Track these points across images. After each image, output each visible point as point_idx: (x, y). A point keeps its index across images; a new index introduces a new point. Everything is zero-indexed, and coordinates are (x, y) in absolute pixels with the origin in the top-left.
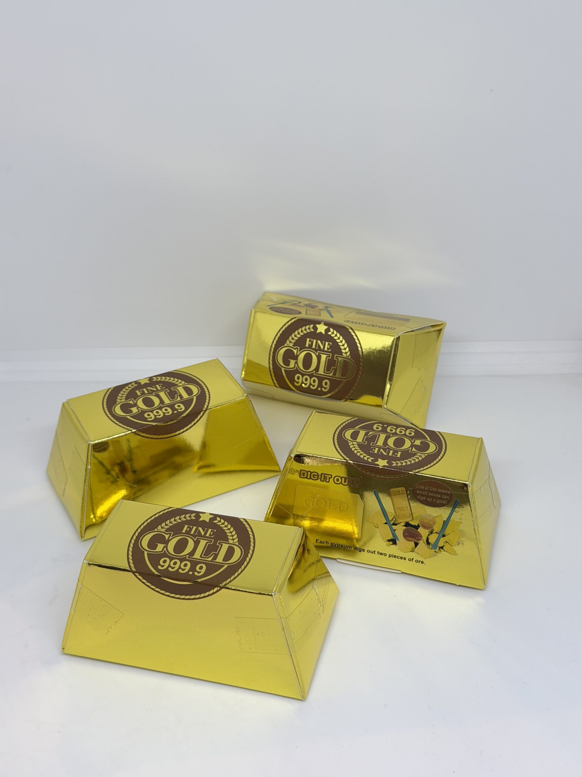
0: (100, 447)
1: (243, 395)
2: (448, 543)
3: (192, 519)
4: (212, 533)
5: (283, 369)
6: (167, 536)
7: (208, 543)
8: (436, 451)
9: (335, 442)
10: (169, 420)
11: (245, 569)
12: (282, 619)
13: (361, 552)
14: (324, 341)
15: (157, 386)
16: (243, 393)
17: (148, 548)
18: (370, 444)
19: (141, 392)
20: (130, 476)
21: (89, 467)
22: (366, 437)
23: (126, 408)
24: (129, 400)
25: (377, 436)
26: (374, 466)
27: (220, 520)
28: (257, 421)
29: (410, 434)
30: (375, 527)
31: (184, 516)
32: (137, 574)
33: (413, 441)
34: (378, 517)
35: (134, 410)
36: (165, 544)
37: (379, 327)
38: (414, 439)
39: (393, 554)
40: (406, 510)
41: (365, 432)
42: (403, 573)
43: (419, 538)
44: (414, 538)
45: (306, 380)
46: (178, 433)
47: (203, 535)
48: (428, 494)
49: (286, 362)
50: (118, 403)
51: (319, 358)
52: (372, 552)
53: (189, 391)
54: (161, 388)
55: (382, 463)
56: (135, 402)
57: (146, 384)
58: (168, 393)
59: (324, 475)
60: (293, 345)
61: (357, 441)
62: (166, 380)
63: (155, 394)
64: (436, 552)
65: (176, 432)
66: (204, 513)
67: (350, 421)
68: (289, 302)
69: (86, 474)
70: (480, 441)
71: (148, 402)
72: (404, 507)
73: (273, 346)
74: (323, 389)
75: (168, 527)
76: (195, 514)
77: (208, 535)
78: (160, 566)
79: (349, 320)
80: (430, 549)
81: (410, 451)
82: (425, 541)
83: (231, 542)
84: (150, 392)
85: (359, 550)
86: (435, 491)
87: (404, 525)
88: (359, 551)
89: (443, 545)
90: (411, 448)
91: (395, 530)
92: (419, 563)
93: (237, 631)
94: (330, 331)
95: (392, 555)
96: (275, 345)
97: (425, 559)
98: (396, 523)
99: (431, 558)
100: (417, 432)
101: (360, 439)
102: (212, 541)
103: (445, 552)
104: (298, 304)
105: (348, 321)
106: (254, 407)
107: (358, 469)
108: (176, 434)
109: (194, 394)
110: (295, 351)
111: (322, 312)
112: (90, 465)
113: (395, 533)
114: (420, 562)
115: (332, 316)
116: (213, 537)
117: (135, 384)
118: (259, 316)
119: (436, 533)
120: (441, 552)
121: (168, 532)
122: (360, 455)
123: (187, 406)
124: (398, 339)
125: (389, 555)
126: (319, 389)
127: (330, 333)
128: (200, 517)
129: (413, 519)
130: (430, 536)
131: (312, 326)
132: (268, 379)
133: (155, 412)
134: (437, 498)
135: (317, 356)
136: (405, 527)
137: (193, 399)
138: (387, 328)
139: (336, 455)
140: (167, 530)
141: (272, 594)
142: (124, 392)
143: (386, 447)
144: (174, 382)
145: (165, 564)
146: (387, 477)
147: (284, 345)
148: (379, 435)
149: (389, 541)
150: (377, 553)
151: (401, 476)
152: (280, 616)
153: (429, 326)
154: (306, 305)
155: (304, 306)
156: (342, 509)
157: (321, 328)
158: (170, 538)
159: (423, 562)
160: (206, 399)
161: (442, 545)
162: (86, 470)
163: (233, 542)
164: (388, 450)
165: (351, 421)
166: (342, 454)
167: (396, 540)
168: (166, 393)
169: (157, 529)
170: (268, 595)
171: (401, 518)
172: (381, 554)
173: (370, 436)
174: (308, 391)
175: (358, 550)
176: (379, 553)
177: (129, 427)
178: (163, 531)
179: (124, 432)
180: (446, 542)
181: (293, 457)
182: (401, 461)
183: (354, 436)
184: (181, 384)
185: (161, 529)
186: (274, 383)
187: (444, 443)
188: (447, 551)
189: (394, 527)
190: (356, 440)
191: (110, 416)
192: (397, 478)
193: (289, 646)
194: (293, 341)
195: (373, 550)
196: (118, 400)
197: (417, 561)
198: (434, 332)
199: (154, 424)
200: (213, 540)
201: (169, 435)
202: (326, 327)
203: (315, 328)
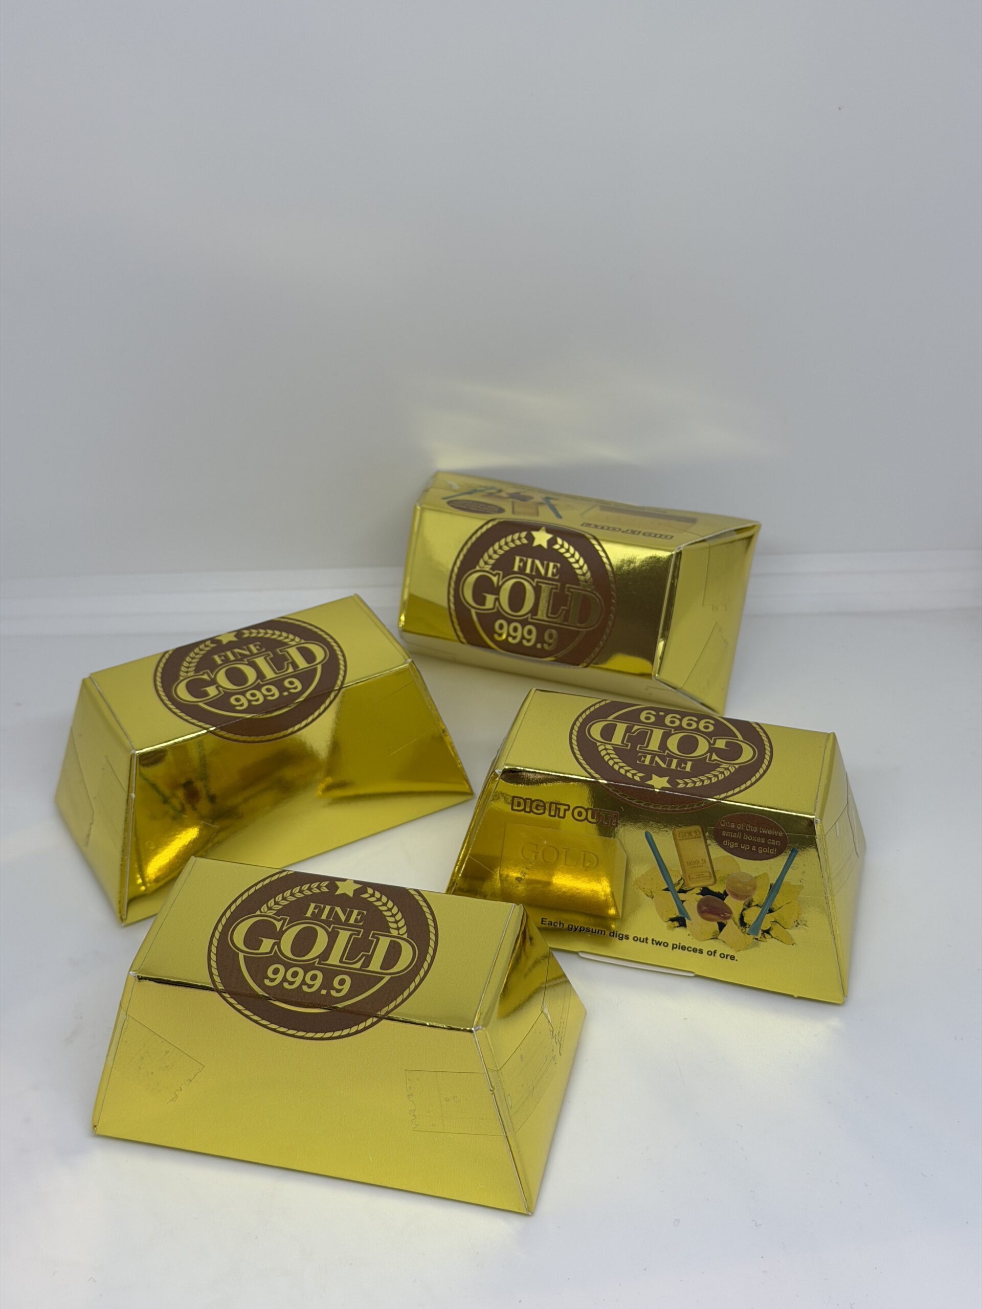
0: (151, 759)
1: (406, 660)
2: (778, 923)
3: (323, 893)
4: (359, 917)
5: (473, 611)
6: (278, 925)
7: (353, 936)
8: (754, 759)
9: (574, 745)
10: (274, 708)
11: (422, 982)
12: (490, 1074)
13: (622, 940)
14: (546, 560)
15: (251, 646)
16: (405, 658)
17: (245, 947)
18: (637, 748)
19: (223, 658)
20: (204, 805)
21: (133, 795)
22: (629, 735)
23: (196, 688)
24: (201, 673)
25: (648, 732)
26: (645, 788)
27: (374, 893)
28: (430, 707)
29: (706, 727)
30: (648, 896)
31: (308, 885)
32: (227, 995)
33: (712, 742)
34: (652, 879)
35: (212, 691)
36: (275, 939)
37: (644, 534)
38: (713, 738)
39: (680, 943)
40: (702, 866)
41: (626, 725)
42: (697, 976)
43: (727, 915)
44: (719, 915)
45: (515, 630)
46: (290, 731)
47: (343, 920)
48: (742, 837)
49: (479, 599)
50: (181, 678)
51: (537, 590)
52: (642, 940)
53: (309, 656)
54: (258, 650)
55: (659, 783)
56: (213, 677)
57: (230, 642)
58: (270, 659)
59: (556, 806)
60: (491, 569)
61: (613, 742)
62: (267, 636)
63: (248, 660)
64: (757, 939)
65: (287, 729)
66: (344, 880)
67: (597, 706)
68: (481, 491)
69: (127, 809)
70: (831, 739)
71: (236, 677)
72: (698, 861)
73: (456, 570)
74: (546, 646)
75: (281, 907)
76: (327, 883)
77: (352, 921)
78: (268, 980)
79: (590, 522)
80: (747, 934)
81: (709, 760)
82: (737, 921)
83: (394, 932)
84: (240, 657)
85: (619, 936)
86: (755, 831)
87: (699, 891)
88: (619, 939)
89: (770, 928)
90: (709, 754)
91: (683, 901)
92: (727, 958)
93: (409, 1095)
94: (556, 543)
95: (678, 944)
96: (459, 569)
97: (736, 952)
98: (684, 888)
99: (749, 951)
100: (718, 724)
101: (617, 739)
102: (359, 932)
103: (773, 939)
104: (496, 493)
105: (589, 525)
106: (426, 681)
107: (617, 794)
108: (287, 733)
109: (318, 661)
110: (495, 579)
111: (541, 508)
112: (135, 793)
113: (683, 907)
114: (729, 957)
115: (559, 516)
116: (361, 924)
117: (212, 643)
118: (429, 517)
119: (757, 905)
120: (767, 940)
121: (281, 917)
122: (619, 769)
123: (306, 682)
124: (679, 555)
125: (673, 945)
126: (539, 646)
127: (556, 547)
128: (337, 888)
129: (715, 882)
130: (745, 912)
131: (524, 534)
132: (447, 628)
133: (248, 695)
134: (758, 845)
135: (534, 588)
136: (701, 897)
137: (316, 669)
138: (658, 536)
139: (576, 770)
140: (279, 913)
141: (473, 1029)
142: (193, 658)
143: (664, 753)
144: (280, 638)
145: (276, 976)
146: (668, 807)
147: (475, 567)
148: (652, 731)
149: (672, 920)
150: (651, 941)
151: (693, 805)
152: (487, 1067)
153: (731, 531)
154: (511, 496)
155: (507, 498)
156: (588, 864)
157: (541, 538)
158: (284, 929)
159: (734, 957)
160: (339, 669)
161: (768, 928)
162: (127, 801)
163: (399, 934)
164: (668, 759)
165: (600, 706)
166: (587, 767)
167: (686, 918)
168: (268, 658)
169: (261, 912)
170: (465, 1030)
171: (693, 880)
172: (659, 943)
173: (636, 734)
174: (518, 650)
175: (616, 937)
176: (654, 942)
177: (204, 722)
178: (271, 914)
179: (195, 731)
180: (776, 922)
181: (499, 774)
182: (693, 779)
183: (608, 733)
184: (293, 643)
185: (268, 910)
186: (458, 636)
187: (768, 745)
188: (778, 938)
189: (682, 896)
190: (611, 741)
191: (168, 703)
192: (686, 809)
193: (503, 1119)
194: (492, 562)
195: (643, 937)
196: (181, 673)
197: (723, 956)
198: (741, 542)
199: (249, 716)
200: (362, 930)
201: (275, 736)
202: (549, 536)
203: (531, 539)
